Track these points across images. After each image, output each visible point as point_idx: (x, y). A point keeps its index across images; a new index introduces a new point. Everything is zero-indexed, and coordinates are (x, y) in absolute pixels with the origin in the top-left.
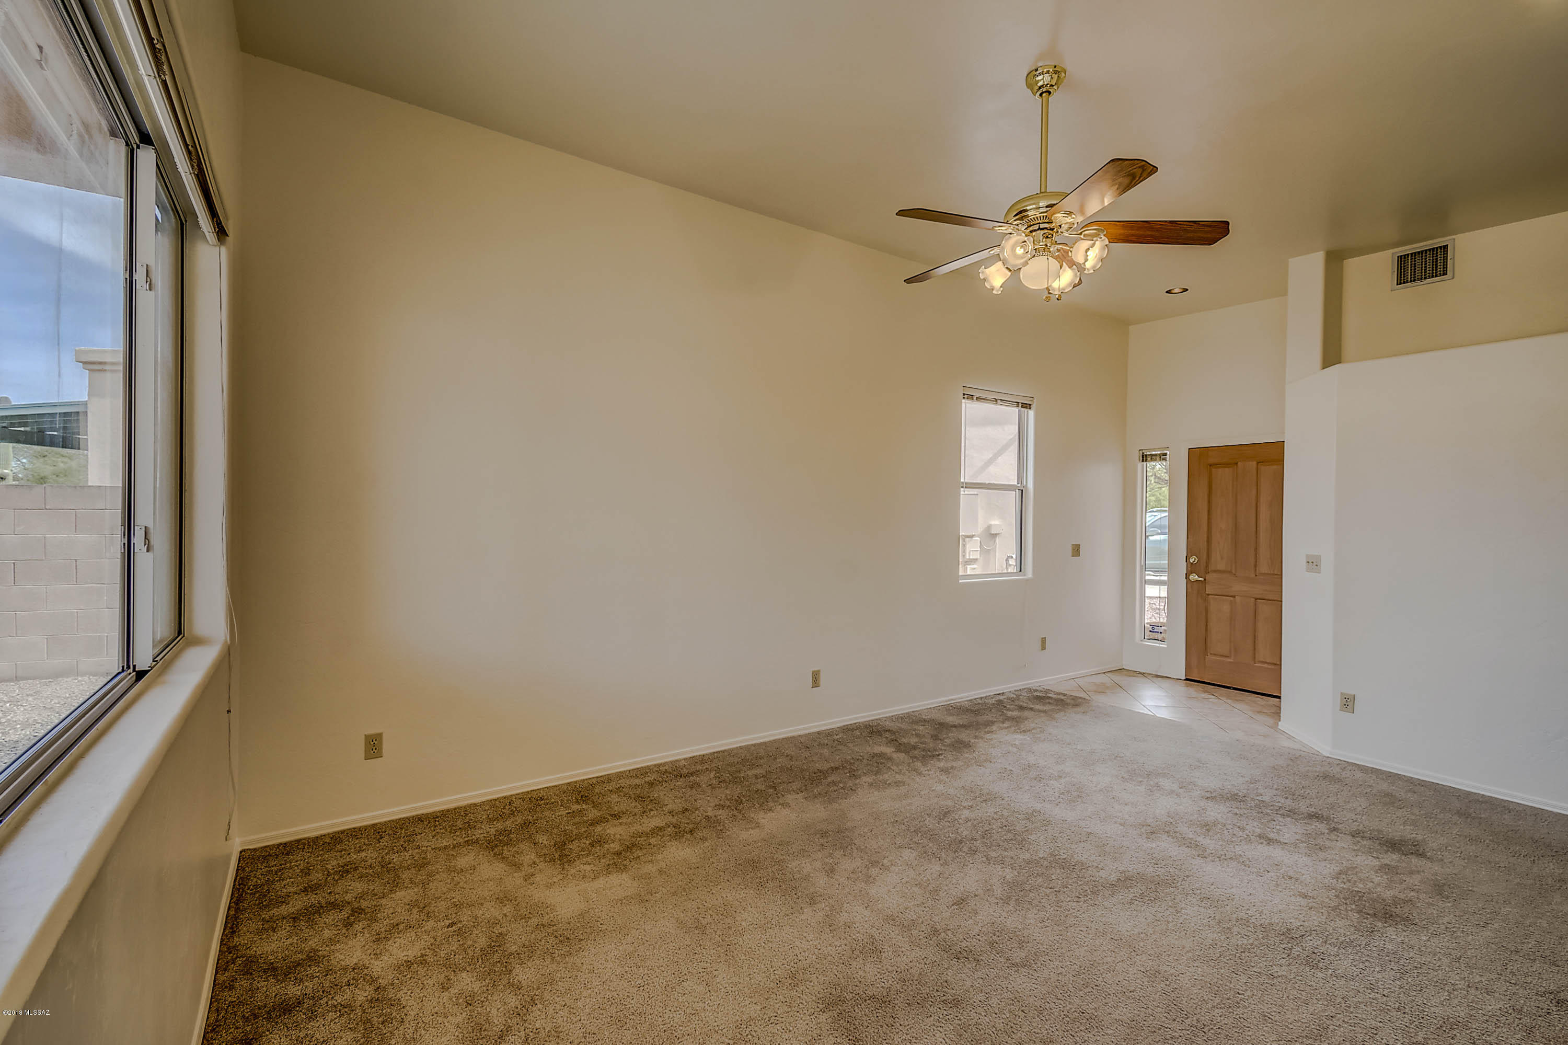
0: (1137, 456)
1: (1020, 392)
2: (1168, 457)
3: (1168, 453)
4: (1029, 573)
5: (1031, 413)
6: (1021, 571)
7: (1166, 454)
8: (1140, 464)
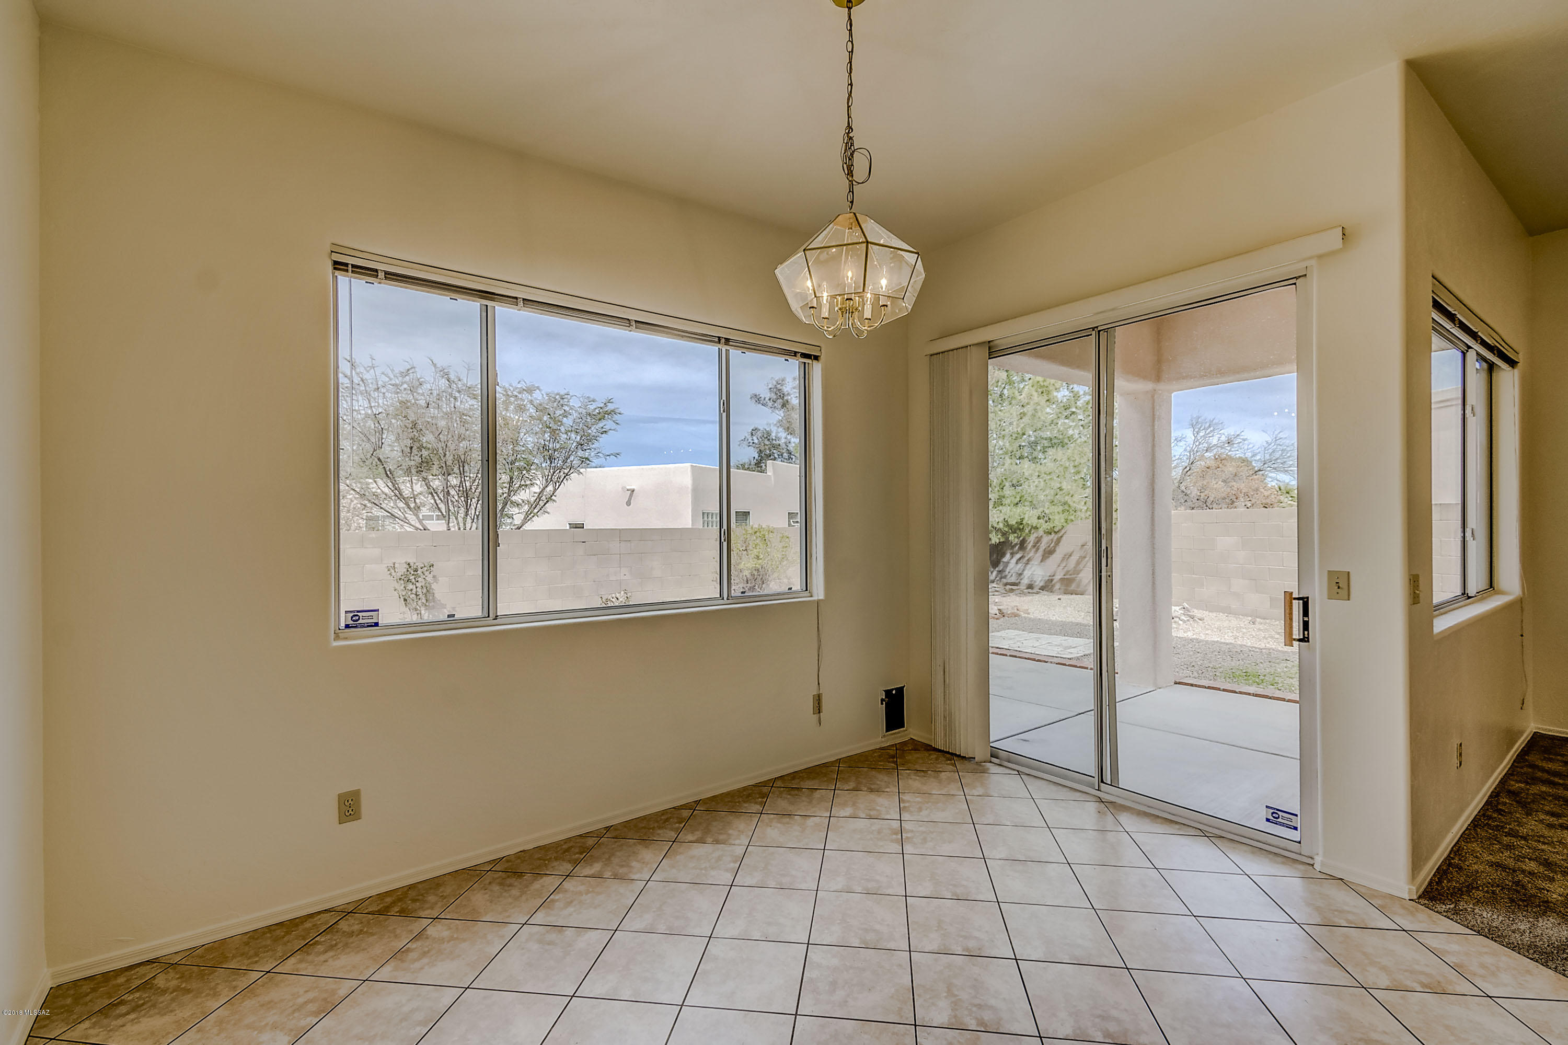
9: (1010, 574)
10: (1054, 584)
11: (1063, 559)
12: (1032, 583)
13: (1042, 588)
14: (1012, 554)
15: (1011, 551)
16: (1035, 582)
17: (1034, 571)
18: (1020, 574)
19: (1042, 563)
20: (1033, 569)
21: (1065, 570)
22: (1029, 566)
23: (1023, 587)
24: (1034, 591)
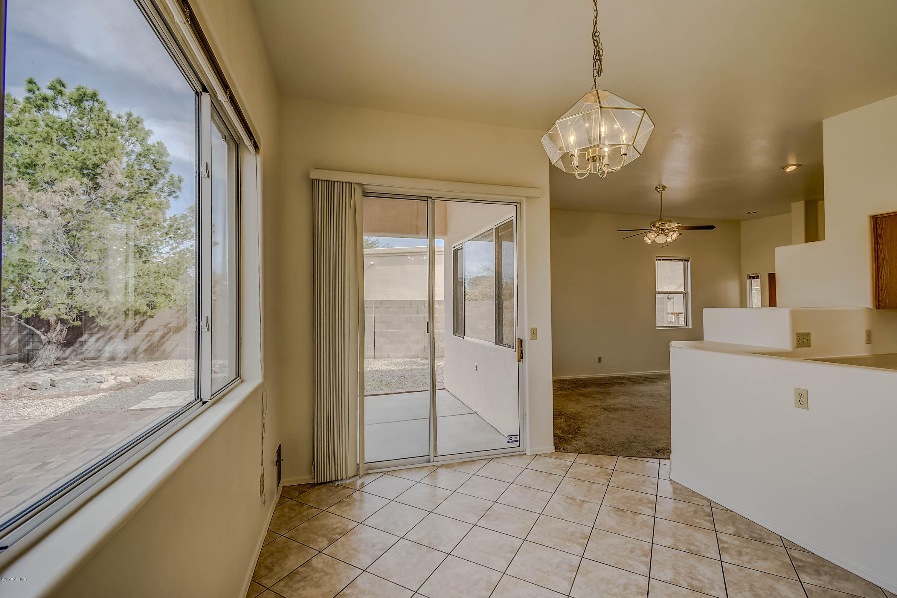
0: (746, 276)
1: (683, 255)
2: (760, 277)
3: (760, 275)
4: (690, 326)
5: (689, 263)
6: (686, 325)
7: (759, 276)
8: (748, 281)
9: (88, 351)
10: (139, 354)
11: (147, 335)
12: (114, 356)
13: (126, 359)
14: (91, 335)
15: (90, 332)
16: (117, 354)
17: (117, 346)
18: (100, 351)
19: (125, 340)
20: (115, 344)
21: (150, 342)
22: (110, 343)
23: (103, 359)
24: (116, 362)
